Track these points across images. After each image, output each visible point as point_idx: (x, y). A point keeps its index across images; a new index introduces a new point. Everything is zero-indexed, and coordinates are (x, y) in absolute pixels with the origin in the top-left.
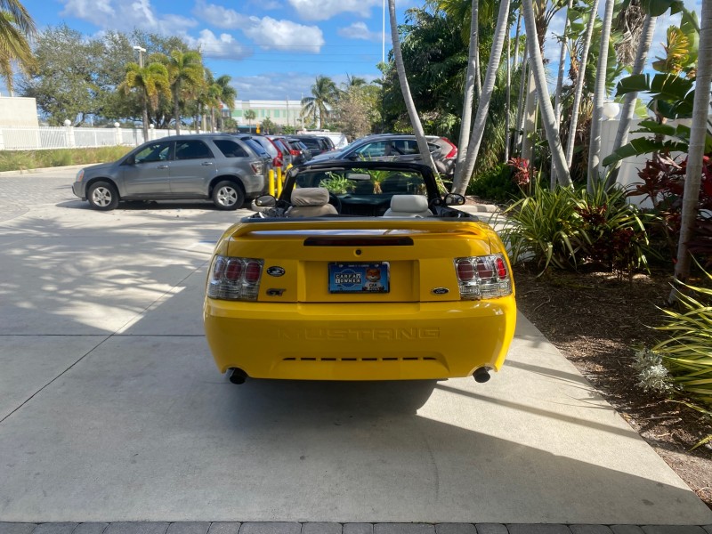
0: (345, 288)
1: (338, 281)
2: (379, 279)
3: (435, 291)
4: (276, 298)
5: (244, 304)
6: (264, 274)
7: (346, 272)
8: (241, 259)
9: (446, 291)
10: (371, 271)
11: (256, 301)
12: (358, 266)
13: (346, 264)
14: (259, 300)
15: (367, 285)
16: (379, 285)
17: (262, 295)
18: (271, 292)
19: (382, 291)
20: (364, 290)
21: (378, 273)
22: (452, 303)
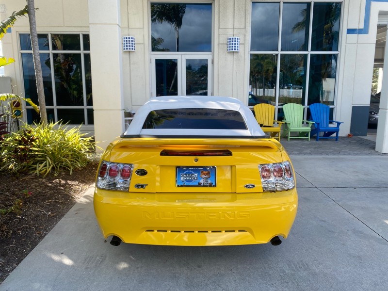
0: (186, 183)
1: (182, 178)
2: (209, 177)
3: (246, 186)
4: (141, 190)
5: (120, 193)
6: (134, 174)
7: (188, 173)
8: (118, 163)
9: (254, 186)
10: (204, 172)
11: (128, 192)
12: (196, 169)
13: (188, 167)
14: (130, 191)
15: (202, 181)
16: (209, 181)
17: (132, 188)
18: (138, 186)
19: (211, 185)
20: (199, 185)
21: (208, 174)
22: (257, 194)
